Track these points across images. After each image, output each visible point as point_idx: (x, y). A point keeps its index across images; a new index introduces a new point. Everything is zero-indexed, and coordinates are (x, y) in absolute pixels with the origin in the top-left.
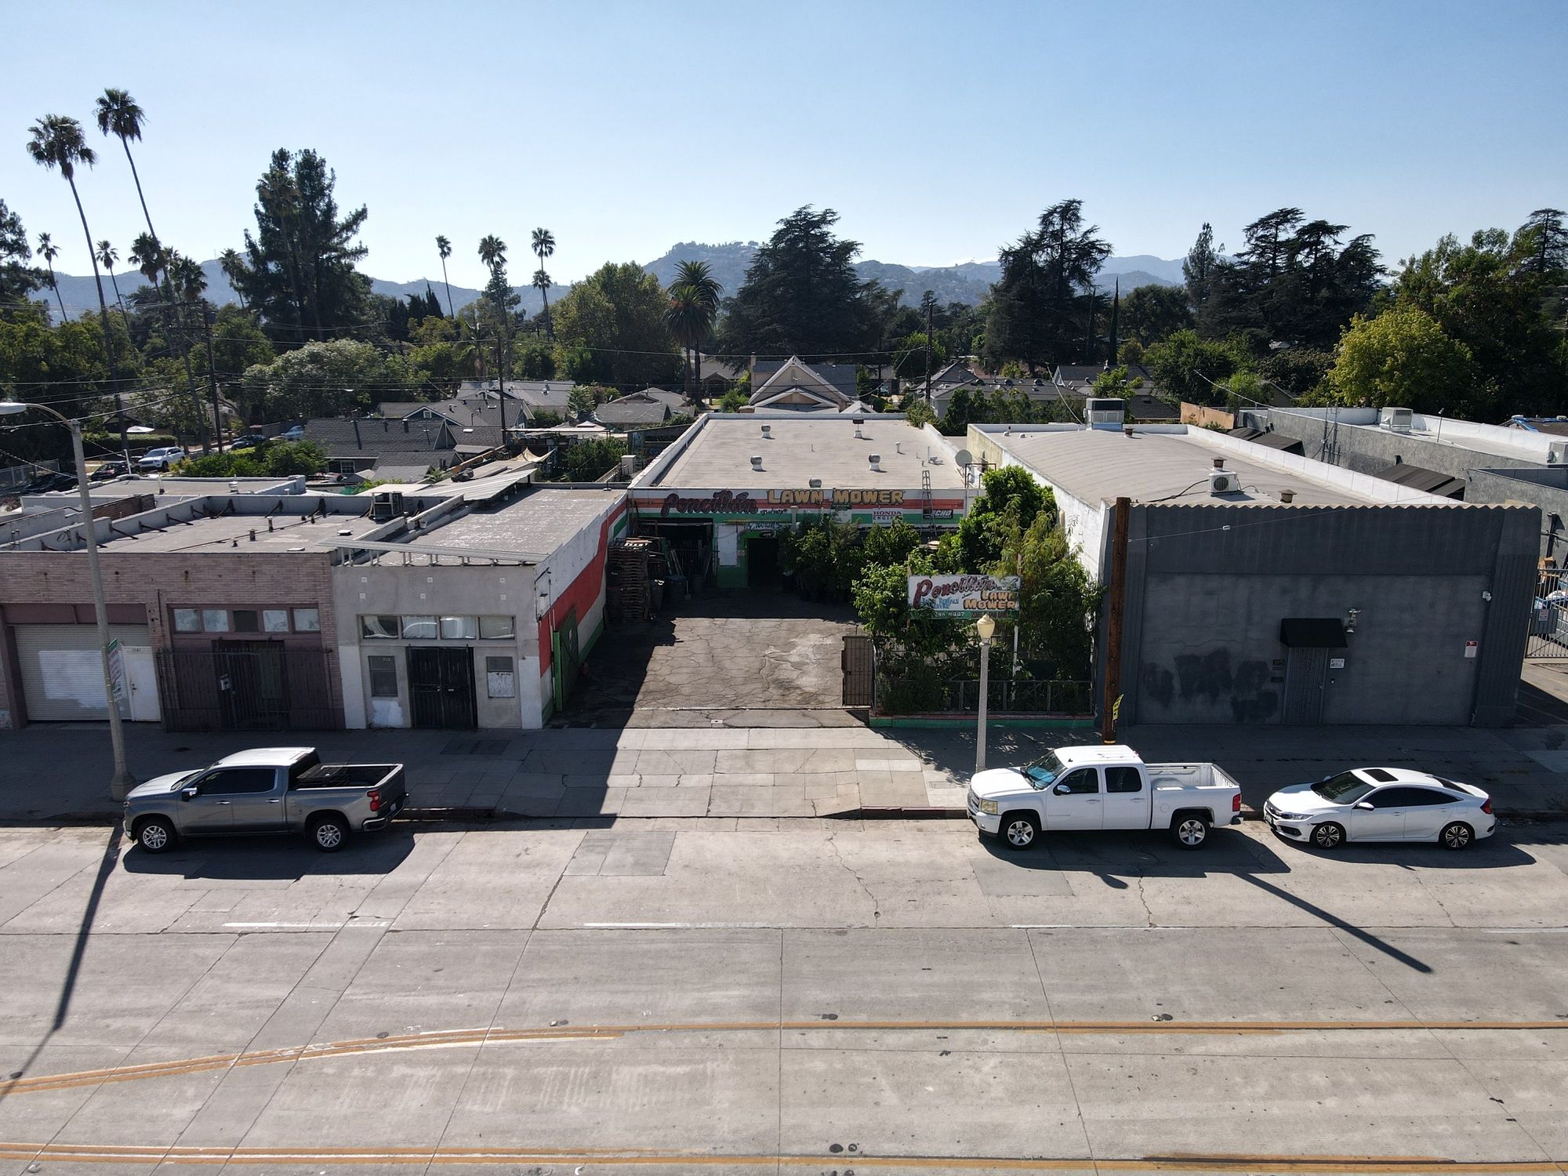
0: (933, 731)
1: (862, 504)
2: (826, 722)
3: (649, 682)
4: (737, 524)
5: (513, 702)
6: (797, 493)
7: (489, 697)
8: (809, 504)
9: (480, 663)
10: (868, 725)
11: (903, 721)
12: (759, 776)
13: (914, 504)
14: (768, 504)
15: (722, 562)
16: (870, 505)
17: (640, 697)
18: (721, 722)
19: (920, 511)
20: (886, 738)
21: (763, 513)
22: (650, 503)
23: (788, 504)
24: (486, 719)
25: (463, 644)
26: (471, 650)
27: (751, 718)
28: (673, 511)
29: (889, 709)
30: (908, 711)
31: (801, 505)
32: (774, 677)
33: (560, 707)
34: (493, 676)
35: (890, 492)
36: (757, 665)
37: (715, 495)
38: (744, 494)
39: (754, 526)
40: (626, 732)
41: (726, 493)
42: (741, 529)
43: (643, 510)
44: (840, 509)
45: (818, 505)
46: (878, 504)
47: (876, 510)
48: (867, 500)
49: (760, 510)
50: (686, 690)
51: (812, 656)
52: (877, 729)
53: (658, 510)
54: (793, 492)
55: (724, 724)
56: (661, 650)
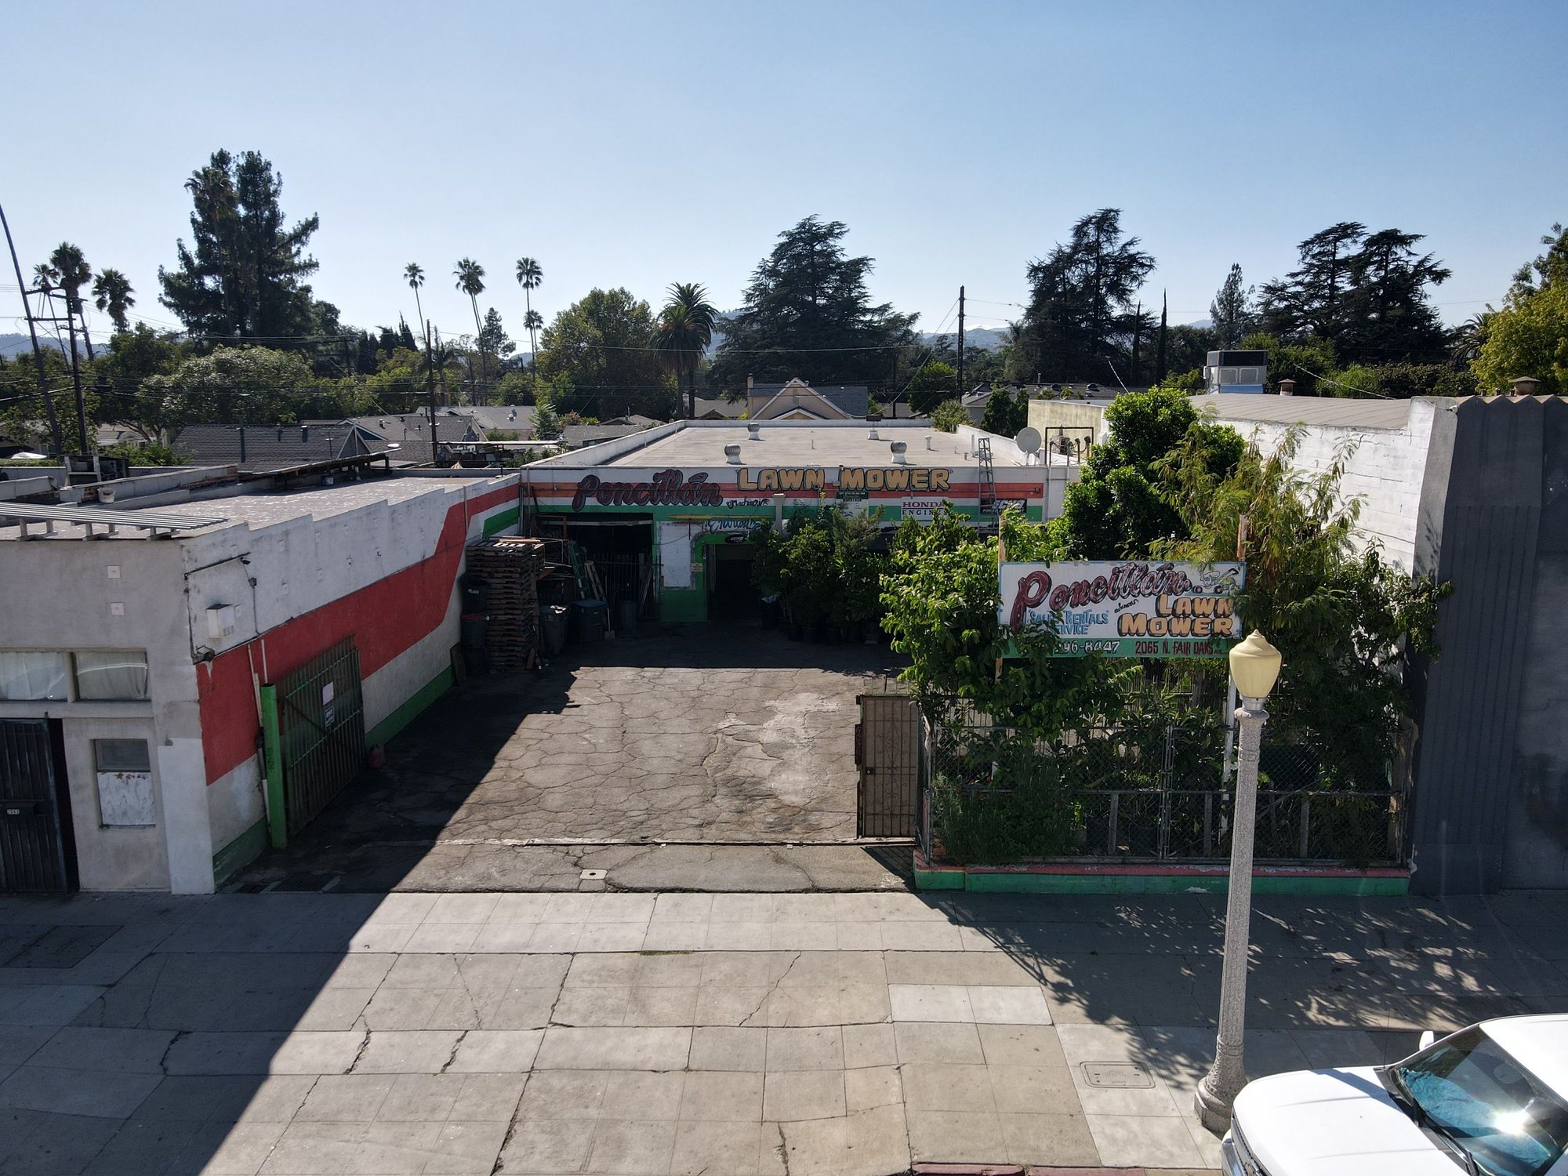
0: (1053, 901)
1: (885, 491)
2: (823, 879)
3: (491, 786)
4: (690, 522)
5: (151, 836)
6: (783, 474)
7: (103, 826)
8: (802, 491)
9: (77, 754)
10: (912, 887)
11: (988, 877)
13: (966, 490)
14: (738, 491)
15: (669, 582)
16: (897, 492)
17: (460, 814)
18: (601, 874)
19: (975, 502)
20: (954, 921)
21: (731, 505)
22: (556, 490)
23: (769, 491)
24: (94, 874)
25: (37, 712)
26: (56, 725)
27: (667, 865)
28: (591, 502)
29: (957, 852)
30: (999, 855)
31: (790, 492)
32: (729, 772)
33: (280, 839)
34: (108, 780)
35: (929, 472)
36: (701, 748)
37: (656, 477)
38: (702, 475)
39: (716, 525)
41: (673, 474)
42: (696, 529)
43: (545, 501)
44: (850, 497)
45: (814, 492)
46: (910, 490)
47: (907, 499)
48: (892, 485)
49: (726, 500)
50: (553, 800)
51: (800, 732)
52: (931, 895)
53: (568, 501)
54: (777, 471)
55: (606, 881)
56: (534, 724)
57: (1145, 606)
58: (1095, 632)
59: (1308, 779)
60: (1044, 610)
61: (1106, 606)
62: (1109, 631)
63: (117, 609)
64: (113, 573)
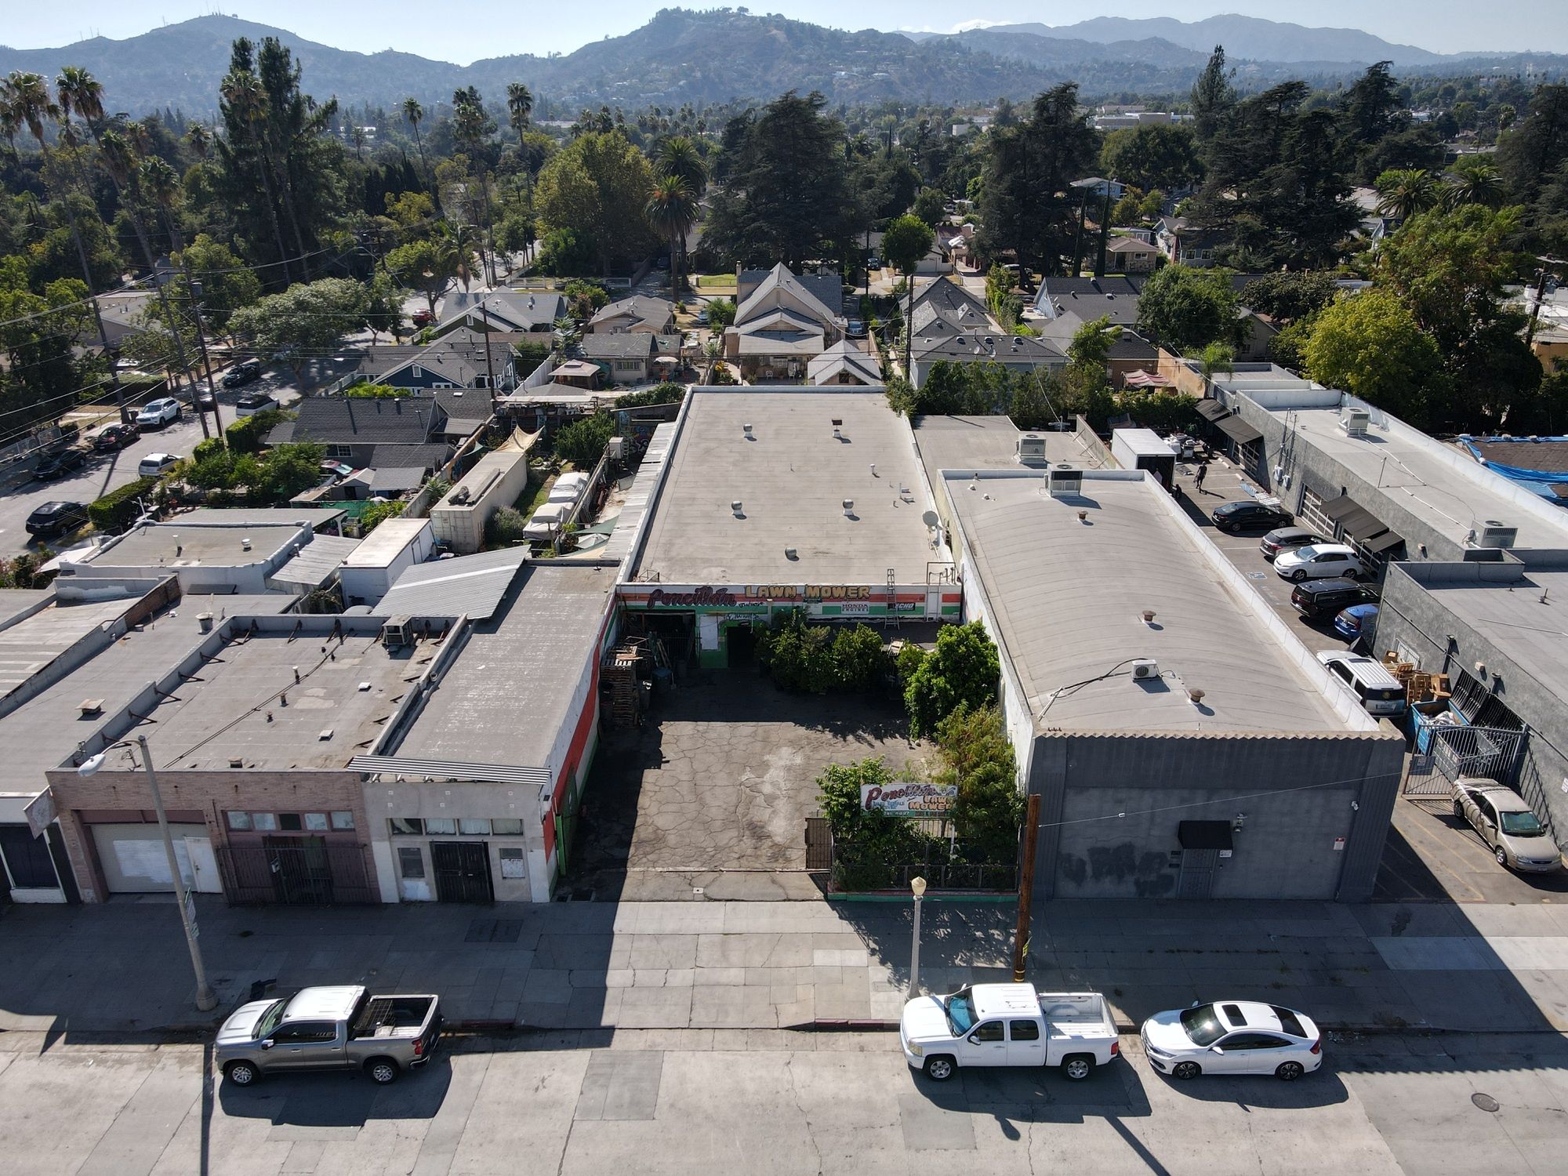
0: (880, 905)
1: (832, 598)
2: (792, 894)
3: (641, 832)
4: (717, 615)
5: (523, 882)
6: (772, 589)
7: (504, 878)
8: (783, 598)
9: (494, 853)
10: (826, 899)
11: (855, 896)
12: (733, 972)
13: (880, 598)
14: (746, 598)
15: (704, 647)
16: (839, 599)
17: (632, 850)
18: (701, 891)
19: (885, 604)
20: (841, 918)
21: (741, 606)
22: (640, 597)
23: (764, 598)
24: (501, 894)
25: (479, 839)
26: (486, 844)
27: (729, 883)
28: (658, 604)
29: (844, 886)
30: (859, 887)
31: (776, 598)
32: (749, 817)
33: (564, 872)
34: (505, 861)
35: (858, 588)
36: (733, 800)
37: (697, 590)
38: (724, 589)
39: (733, 616)
40: (623, 909)
41: (708, 588)
42: (721, 619)
43: (631, 603)
44: (812, 602)
45: (792, 598)
46: (847, 598)
47: (845, 603)
48: (836, 595)
49: (738, 603)
50: (672, 839)
51: (782, 784)
52: (833, 903)
53: (645, 603)
54: (769, 588)
55: (705, 894)
56: (650, 776)
57: (919, 799)
58: (899, 808)
59: (984, 860)
60: (879, 800)
61: (904, 799)
62: (905, 808)
63: (512, 806)
64: (511, 794)
